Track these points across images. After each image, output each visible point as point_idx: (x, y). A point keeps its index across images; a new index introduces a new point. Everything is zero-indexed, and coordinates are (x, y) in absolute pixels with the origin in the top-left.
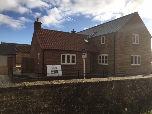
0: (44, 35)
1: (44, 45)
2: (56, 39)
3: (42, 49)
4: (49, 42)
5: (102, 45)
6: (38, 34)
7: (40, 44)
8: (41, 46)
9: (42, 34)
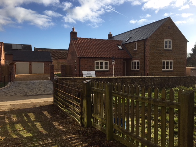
0: (79, 44)
1: (80, 54)
2: (91, 47)
3: (78, 57)
4: (84, 51)
5: (135, 51)
6: (74, 43)
7: (77, 53)
8: (77, 55)
9: (78, 43)
